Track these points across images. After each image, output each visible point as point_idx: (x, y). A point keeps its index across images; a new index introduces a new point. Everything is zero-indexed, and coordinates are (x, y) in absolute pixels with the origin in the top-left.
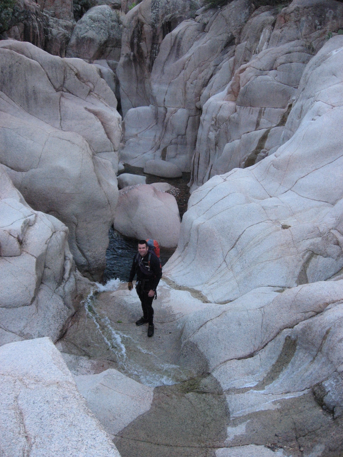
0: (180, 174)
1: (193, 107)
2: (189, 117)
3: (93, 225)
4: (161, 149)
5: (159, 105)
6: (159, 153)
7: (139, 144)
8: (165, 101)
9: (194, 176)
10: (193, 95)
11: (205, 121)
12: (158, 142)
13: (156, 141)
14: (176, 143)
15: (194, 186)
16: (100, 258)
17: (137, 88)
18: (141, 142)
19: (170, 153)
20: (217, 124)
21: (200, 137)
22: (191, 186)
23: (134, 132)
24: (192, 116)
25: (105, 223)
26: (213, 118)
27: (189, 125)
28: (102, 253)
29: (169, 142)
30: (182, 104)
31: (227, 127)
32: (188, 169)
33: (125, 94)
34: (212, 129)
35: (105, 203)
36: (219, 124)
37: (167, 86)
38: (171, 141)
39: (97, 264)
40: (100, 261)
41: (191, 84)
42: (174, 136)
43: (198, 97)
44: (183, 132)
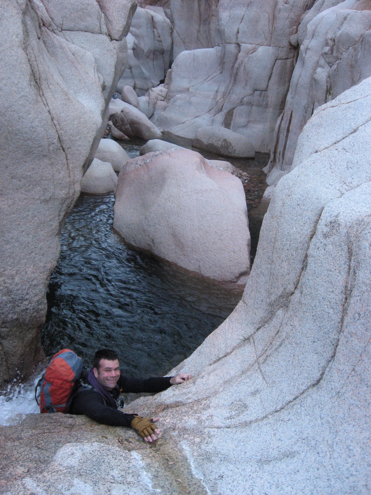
0: (252, 154)
1: (285, 43)
2: (276, 60)
3: (10, 202)
4: (225, 111)
5: (228, 41)
6: (220, 117)
7: (190, 103)
8: (238, 32)
9: (277, 155)
10: (287, 21)
11: (308, 52)
12: (220, 101)
13: (218, 99)
14: (250, 103)
15: (275, 172)
16: (27, 294)
17: (199, 31)
18: (194, 99)
19: (239, 119)
20: (335, 52)
21: (296, 82)
22: (269, 171)
23: (185, 84)
24: (281, 59)
25: (46, 201)
26: (326, 40)
27: (273, 74)
28: (34, 283)
29: (240, 100)
30: (266, 39)
31: (356, 55)
32: (266, 148)
33: (180, 40)
34: (322, 62)
35: (49, 145)
36: (338, 51)
37: (245, 9)
38: (243, 98)
39: (18, 309)
40: (26, 303)
41: (286, 3)
42: (249, 91)
43: (295, 27)
44: (263, 86)
